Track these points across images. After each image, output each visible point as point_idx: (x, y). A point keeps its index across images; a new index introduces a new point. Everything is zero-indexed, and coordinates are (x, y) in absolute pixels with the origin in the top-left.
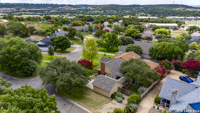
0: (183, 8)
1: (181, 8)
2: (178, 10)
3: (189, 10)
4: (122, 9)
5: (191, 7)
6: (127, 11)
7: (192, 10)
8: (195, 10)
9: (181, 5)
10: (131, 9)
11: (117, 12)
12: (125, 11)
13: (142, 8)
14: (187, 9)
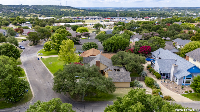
0: (69, 9)
1: (68, 9)
2: (66, 11)
3: (74, 10)
4: (8, 9)
5: (75, 8)
6: (15, 12)
7: (76, 11)
8: (79, 11)
9: (67, 7)
10: (20, 10)
11: (2, 13)
12: (12, 11)
13: (31, 8)
14: (73, 10)
